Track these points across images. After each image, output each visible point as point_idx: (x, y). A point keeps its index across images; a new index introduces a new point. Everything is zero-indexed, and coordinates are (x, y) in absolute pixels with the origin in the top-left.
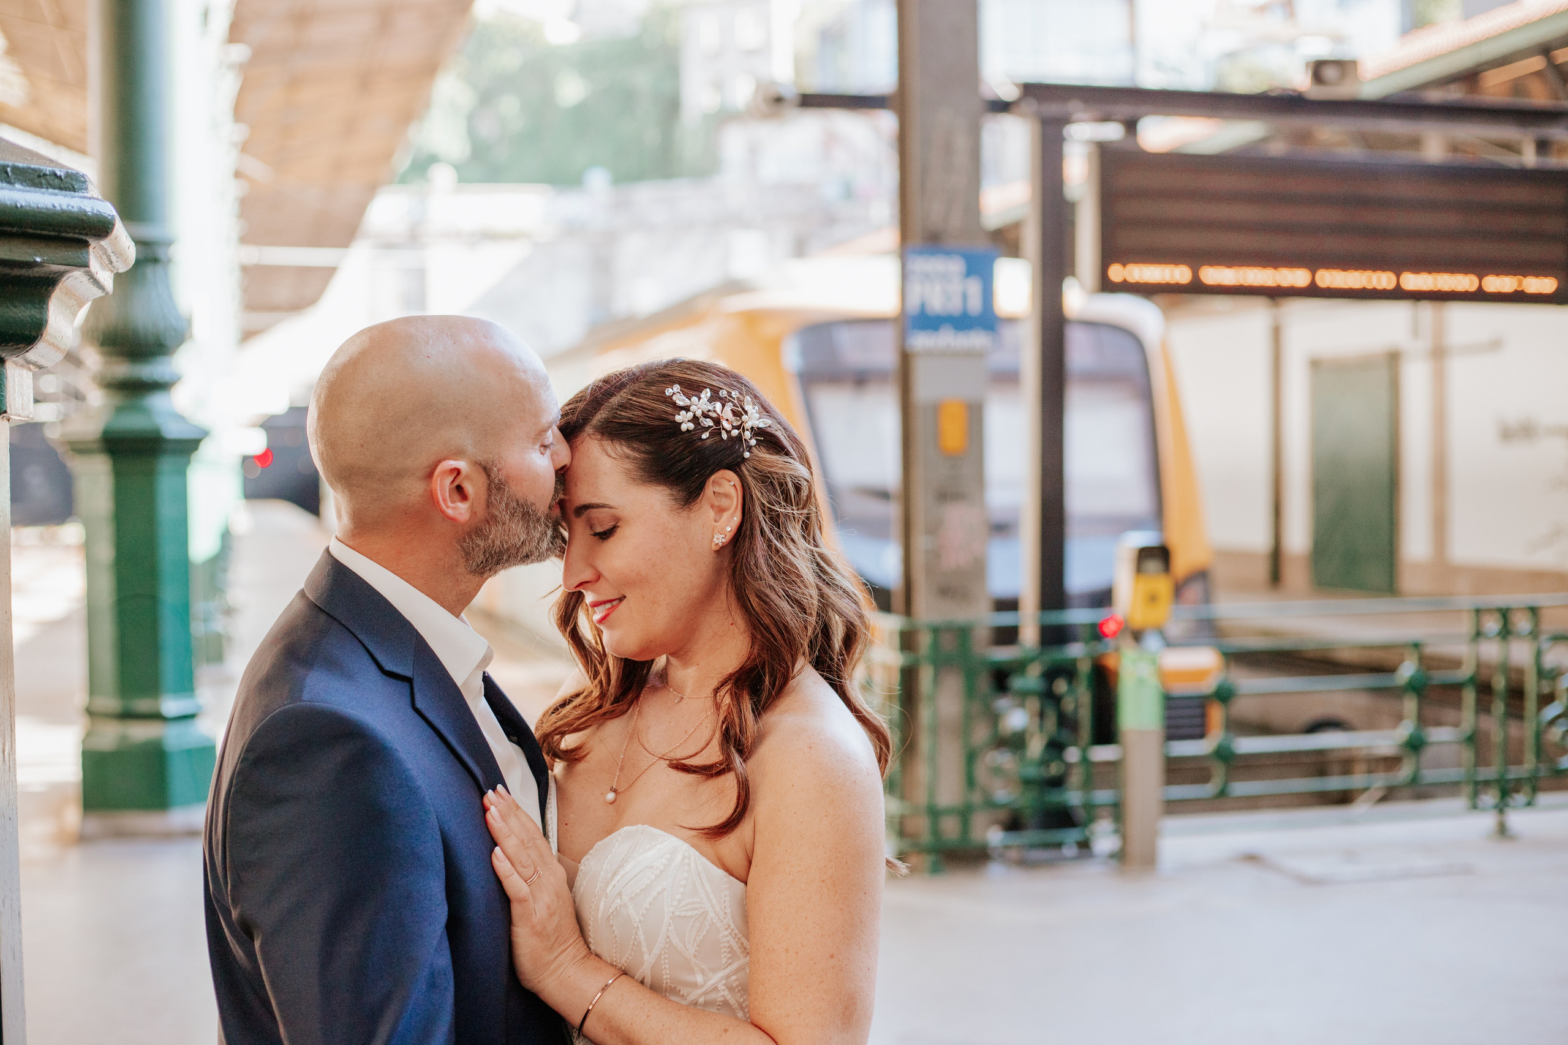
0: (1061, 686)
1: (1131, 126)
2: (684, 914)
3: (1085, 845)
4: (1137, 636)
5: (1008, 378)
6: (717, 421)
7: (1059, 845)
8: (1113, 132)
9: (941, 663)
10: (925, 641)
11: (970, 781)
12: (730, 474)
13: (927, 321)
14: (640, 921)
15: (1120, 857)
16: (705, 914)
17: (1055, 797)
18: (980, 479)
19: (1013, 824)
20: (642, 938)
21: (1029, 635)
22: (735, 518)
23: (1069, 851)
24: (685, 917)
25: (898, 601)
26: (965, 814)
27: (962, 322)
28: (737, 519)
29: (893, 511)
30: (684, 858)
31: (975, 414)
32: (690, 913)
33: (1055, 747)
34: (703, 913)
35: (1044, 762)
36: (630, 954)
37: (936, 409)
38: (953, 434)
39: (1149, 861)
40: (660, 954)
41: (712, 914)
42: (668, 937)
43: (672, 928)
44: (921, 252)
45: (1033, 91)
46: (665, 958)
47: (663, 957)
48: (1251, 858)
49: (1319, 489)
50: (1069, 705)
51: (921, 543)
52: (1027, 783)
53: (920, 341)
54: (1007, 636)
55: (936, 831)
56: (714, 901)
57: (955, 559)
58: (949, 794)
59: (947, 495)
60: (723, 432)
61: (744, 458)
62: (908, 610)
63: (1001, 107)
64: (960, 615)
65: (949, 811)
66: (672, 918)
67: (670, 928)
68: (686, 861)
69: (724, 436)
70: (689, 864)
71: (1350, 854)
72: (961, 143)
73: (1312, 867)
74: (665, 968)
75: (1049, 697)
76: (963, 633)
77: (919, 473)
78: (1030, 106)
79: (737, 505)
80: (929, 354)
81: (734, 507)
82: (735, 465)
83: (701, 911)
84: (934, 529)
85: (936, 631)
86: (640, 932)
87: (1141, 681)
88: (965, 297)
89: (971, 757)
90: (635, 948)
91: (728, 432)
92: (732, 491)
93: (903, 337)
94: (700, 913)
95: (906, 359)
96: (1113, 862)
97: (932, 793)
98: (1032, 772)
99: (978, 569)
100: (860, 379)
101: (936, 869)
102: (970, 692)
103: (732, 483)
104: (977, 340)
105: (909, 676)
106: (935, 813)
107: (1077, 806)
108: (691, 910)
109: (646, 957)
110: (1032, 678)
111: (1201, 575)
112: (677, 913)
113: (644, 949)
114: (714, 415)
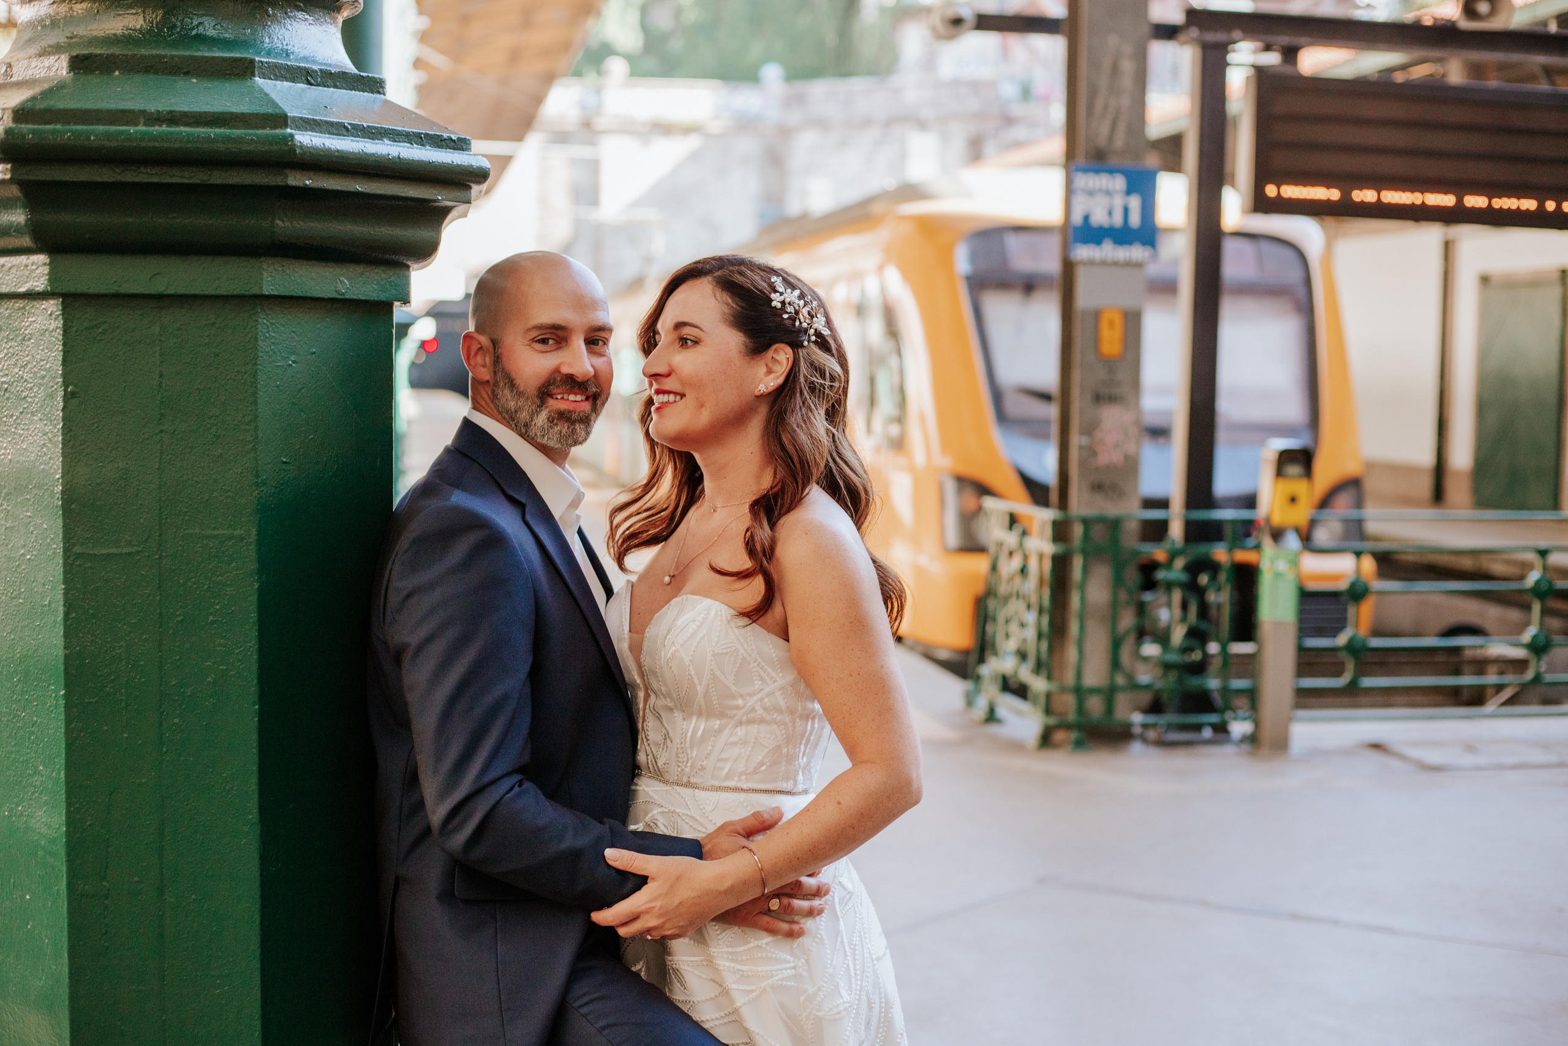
0: (1204, 579)
1: (1290, 54)
2: (720, 651)
3: (1221, 729)
4: (1277, 535)
5: (1166, 288)
6: (797, 313)
7: (1198, 728)
8: (1272, 59)
9: (1092, 554)
10: (1078, 530)
11: (1115, 664)
12: (789, 350)
13: (1091, 234)
14: (690, 661)
15: (1253, 740)
16: (736, 650)
17: (1194, 682)
18: (1135, 383)
19: (1155, 707)
20: (693, 673)
21: (1176, 530)
22: (779, 381)
23: (1207, 733)
24: (722, 654)
25: (1054, 497)
26: (1109, 694)
27: (1123, 235)
28: (780, 381)
29: (1052, 411)
30: (717, 611)
31: (1132, 322)
32: (725, 651)
33: (1197, 637)
34: (735, 650)
35: (1186, 650)
36: (687, 687)
37: (1096, 315)
38: (1111, 341)
39: (1281, 745)
40: (708, 684)
41: (742, 651)
42: (712, 670)
43: (713, 663)
44: (1085, 171)
45: (1197, 17)
46: (712, 687)
47: (710, 687)
48: (1377, 747)
49: (1482, 407)
50: (1212, 597)
51: (1076, 440)
52: (1167, 667)
53: (1083, 252)
54: (1156, 531)
55: (1081, 709)
56: (742, 641)
57: (1109, 456)
58: (1095, 675)
59: (1102, 397)
60: (798, 320)
61: (802, 344)
62: (1063, 502)
63: (1168, 32)
64: (1112, 510)
65: (1093, 691)
66: (713, 656)
67: (712, 663)
68: (719, 613)
69: (797, 323)
70: (721, 616)
71: (1470, 748)
72: (1128, 66)
73: (1432, 757)
74: (714, 695)
75: (1192, 588)
76: (1114, 525)
77: (1076, 376)
78: (1194, 32)
79: (784, 372)
80: (1091, 263)
81: (779, 374)
82: (796, 345)
83: (734, 648)
84: (1090, 429)
85: (1087, 522)
86: (691, 668)
87: (1278, 575)
88: (1126, 211)
89: (1116, 644)
90: (689, 682)
91: (801, 323)
92: (785, 362)
93: (1066, 248)
94: (733, 650)
95: (1069, 268)
96: (1246, 747)
97: (1079, 675)
98: (1173, 657)
99: (1131, 467)
100: (1029, 286)
101: (1079, 744)
102: (1118, 581)
103: (788, 356)
104: (1137, 252)
105: (1061, 564)
106: (1079, 692)
107: (1213, 690)
108: (726, 648)
109: (699, 688)
110: (1177, 571)
111: (1353, 485)
112: (716, 651)
113: (696, 681)
114: (797, 308)
